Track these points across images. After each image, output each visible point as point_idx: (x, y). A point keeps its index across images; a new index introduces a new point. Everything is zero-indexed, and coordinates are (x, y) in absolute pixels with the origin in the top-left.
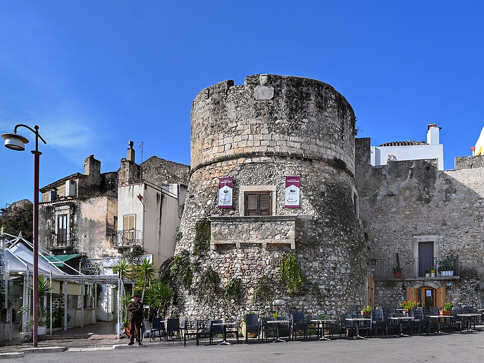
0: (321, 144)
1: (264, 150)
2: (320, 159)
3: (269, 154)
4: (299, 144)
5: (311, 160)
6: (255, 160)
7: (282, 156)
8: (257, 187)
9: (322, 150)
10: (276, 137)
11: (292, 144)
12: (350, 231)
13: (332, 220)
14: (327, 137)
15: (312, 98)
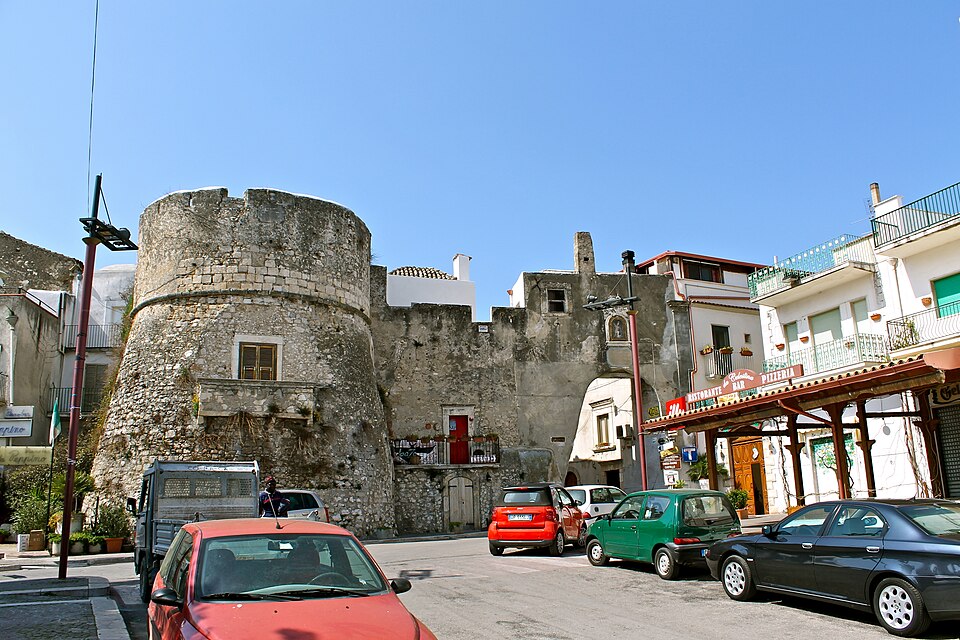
0: (338, 284)
1: (268, 287)
2: (339, 305)
3: (274, 295)
4: (313, 284)
5: (326, 306)
6: (258, 301)
7: (291, 297)
8: (257, 336)
9: (340, 293)
10: (285, 272)
11: (305, 283)
12: (372, 402)
13: (353, 387)
14: (345, 277)
15: (330, 225)
